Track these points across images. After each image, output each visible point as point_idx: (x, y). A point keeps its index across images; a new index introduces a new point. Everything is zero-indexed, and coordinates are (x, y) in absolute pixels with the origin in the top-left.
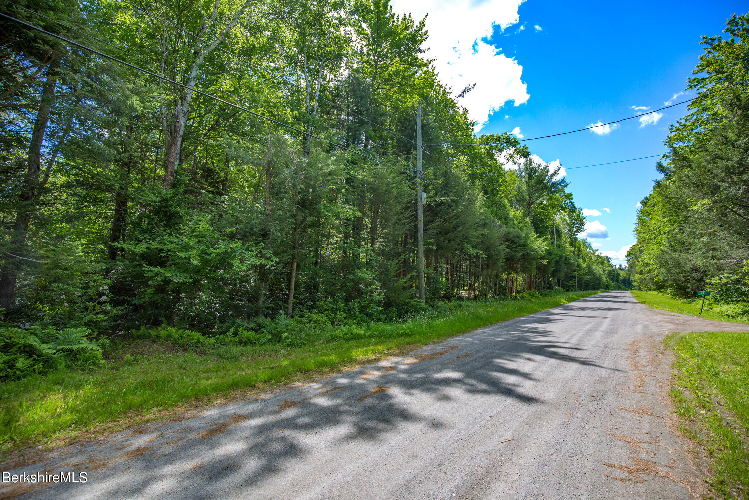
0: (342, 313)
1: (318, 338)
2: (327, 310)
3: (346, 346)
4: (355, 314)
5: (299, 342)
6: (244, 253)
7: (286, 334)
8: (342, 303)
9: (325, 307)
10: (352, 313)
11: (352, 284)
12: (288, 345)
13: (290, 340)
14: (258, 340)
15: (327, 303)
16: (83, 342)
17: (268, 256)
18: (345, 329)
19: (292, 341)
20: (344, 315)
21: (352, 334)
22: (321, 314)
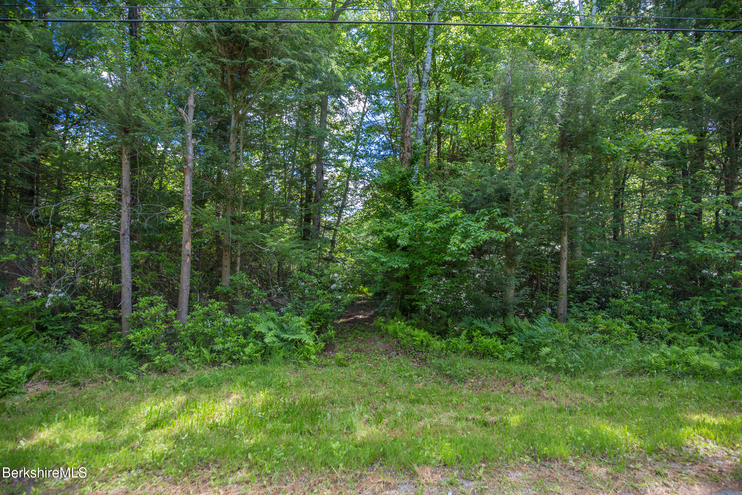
0: (663, 320)
1: (608, 364)
2: (629, 313)
3: (673, 391)
4: (695, 324)
5: (570, 365)
6: (470, 225)
7: (546, 350)
8: (663, 302)
9: (626, 307)
10: (688, 321)
11: (685, 267)
12: (549, 369)
13: (554, 360)
14: (502, 352)
15: (629, 300)
16: (302, 332)
17: (507, 226)
18: (671, 352)
19: (557, 364)
20: (667, 325)
21: (687, 364)
22: (617, 320)
